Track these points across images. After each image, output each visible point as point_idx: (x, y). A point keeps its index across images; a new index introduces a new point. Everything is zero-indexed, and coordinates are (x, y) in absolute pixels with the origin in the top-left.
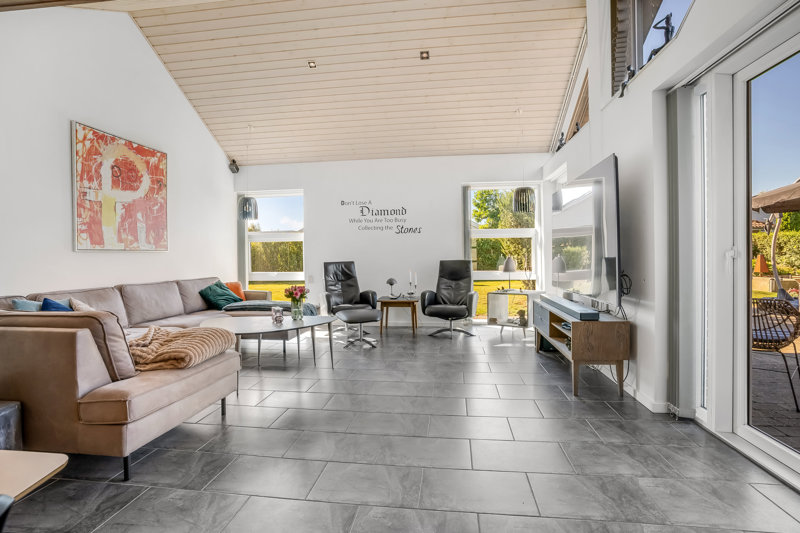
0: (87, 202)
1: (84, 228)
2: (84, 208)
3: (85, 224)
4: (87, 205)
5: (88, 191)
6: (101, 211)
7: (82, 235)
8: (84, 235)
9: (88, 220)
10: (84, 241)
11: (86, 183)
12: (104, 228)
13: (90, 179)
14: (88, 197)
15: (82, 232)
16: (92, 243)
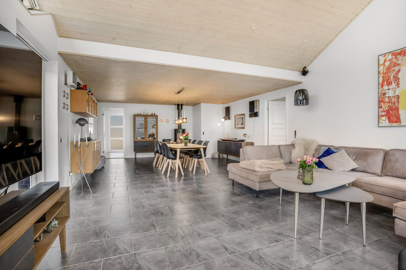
0: (387, 98)
1: (384, 113)
2: (384, 102)
3: (384, 111)
4: (387, 100)
5: (387, 91)
6: (398, 102)
7: (382, 118)
8: (384, 118)
9: (387, 109)
10: (385, 121)
11: (386, 87)
12: (400, 112)
13: (389, 84)
14: (387, 95)
15: (382, 116)
16: (389, 122)
